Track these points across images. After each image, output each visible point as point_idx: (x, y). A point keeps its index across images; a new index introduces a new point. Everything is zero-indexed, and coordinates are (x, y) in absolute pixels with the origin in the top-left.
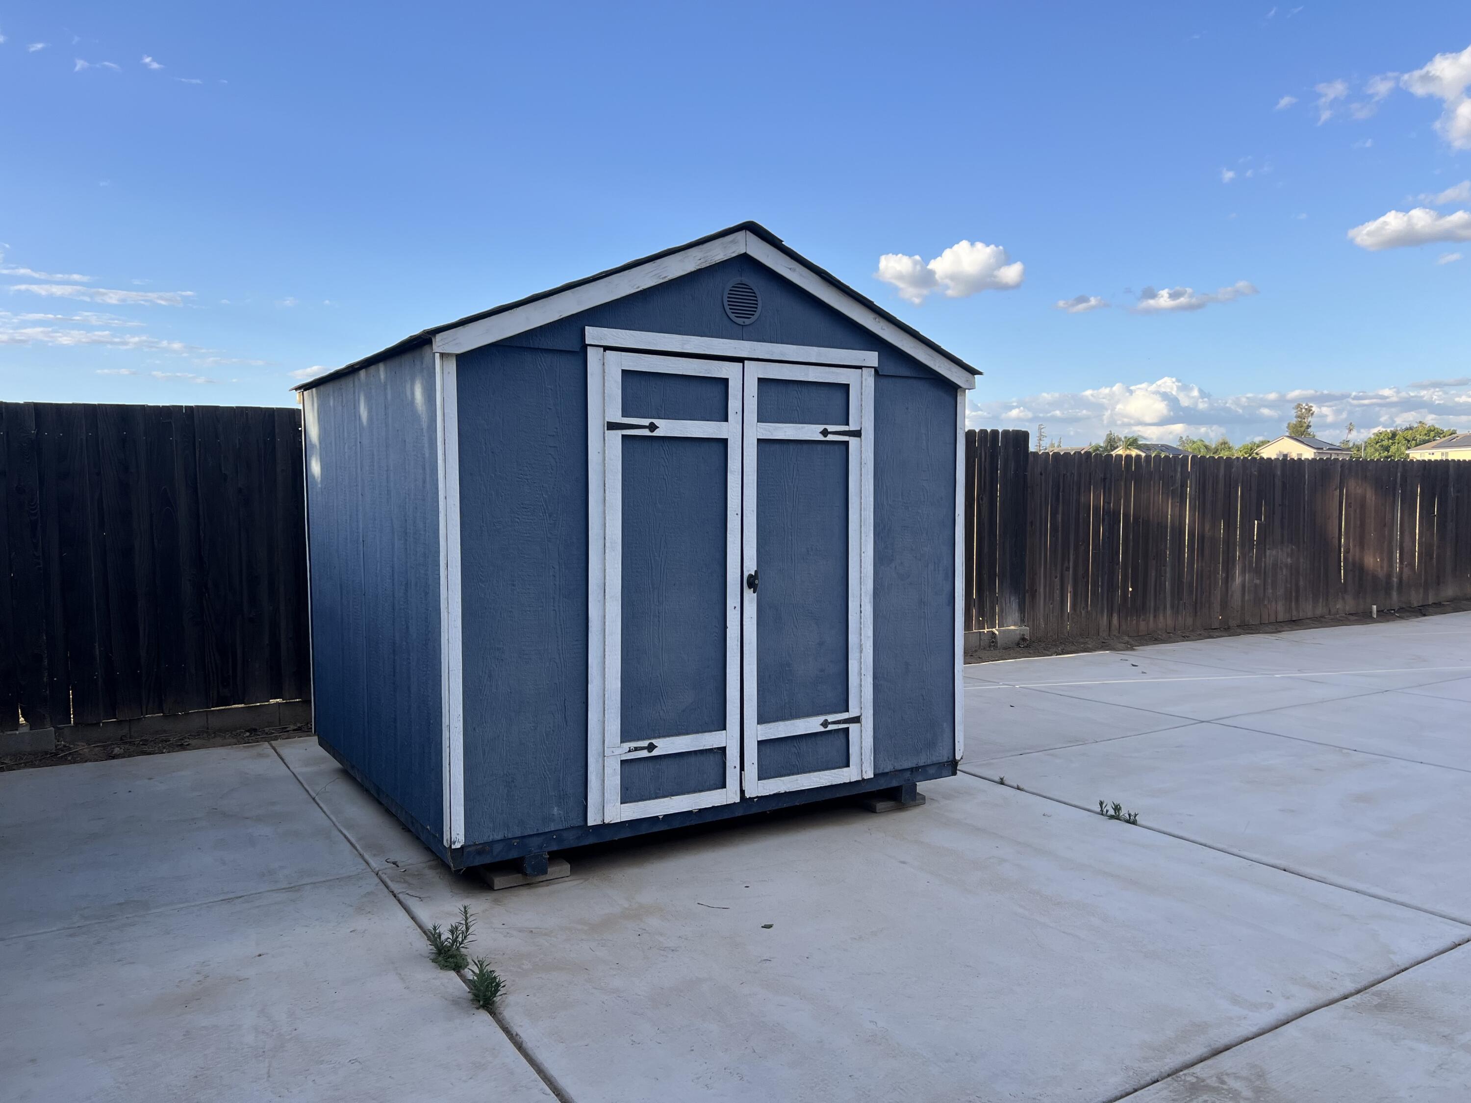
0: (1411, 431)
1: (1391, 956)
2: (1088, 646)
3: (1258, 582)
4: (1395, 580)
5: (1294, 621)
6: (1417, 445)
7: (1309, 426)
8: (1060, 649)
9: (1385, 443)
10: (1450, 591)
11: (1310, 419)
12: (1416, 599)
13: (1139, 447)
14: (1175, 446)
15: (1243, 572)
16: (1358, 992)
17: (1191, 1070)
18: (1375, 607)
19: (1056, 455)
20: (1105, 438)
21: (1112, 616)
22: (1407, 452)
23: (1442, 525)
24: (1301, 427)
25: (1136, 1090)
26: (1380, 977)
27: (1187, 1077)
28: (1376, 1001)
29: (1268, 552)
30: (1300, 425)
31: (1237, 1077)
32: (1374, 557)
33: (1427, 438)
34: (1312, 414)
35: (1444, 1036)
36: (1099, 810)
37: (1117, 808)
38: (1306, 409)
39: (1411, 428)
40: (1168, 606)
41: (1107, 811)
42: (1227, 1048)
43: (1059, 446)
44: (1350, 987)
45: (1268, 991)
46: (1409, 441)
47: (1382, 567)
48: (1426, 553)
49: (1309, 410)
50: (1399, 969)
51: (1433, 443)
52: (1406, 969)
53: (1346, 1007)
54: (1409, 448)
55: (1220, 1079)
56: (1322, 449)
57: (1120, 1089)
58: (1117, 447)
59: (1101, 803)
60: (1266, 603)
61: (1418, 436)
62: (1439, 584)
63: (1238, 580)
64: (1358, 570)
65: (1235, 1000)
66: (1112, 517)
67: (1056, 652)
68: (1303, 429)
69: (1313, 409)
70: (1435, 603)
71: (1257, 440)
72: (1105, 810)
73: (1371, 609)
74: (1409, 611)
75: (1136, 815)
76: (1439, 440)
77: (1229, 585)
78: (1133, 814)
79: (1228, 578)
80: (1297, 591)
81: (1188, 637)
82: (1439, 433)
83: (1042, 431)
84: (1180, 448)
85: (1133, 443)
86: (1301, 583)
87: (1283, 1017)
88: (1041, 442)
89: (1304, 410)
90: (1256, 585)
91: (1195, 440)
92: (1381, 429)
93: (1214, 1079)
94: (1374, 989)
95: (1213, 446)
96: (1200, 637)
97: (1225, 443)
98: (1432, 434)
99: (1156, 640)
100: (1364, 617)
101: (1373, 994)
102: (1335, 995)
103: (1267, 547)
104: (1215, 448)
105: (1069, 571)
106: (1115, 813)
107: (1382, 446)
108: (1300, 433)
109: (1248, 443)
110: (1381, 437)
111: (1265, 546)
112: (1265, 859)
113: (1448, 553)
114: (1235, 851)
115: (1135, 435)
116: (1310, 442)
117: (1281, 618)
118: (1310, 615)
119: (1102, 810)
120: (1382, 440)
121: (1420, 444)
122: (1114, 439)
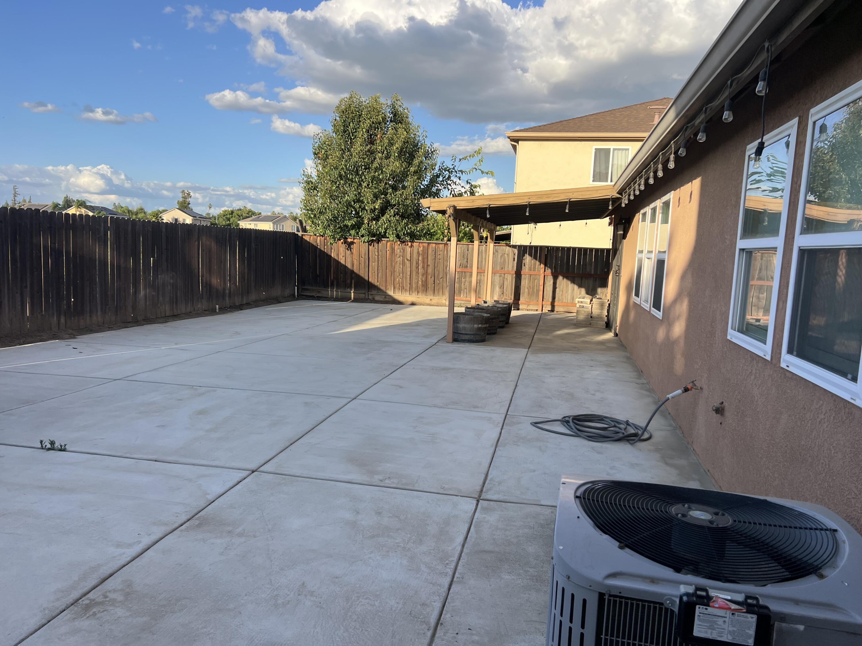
0: (240, 211)
1: (207, 496)
2: (43, 338)
3: (154, 293)
4: (227, 291)
5: (175, 315)
6: (243, 219)
7: (189, 204)
8: (22, 341)
9: (228, 216)
10: (253, 297)
11: (189, 199)
12: (237, 301)
13: (87, 207)
14: (111, 209)
15: (145, 288)
16: (188, 520)
17: (87, 596)
18: (217, 306)
19: (13, 209)
20: (63, 199)
21: (60, 316)
22: (238, 222)
23: (249, 264)
24: (185, 203)
25: (49, 621)
26: (200, 509)
27: (85, 601)
28: (197, 522)
29: (159, 276)
30: (184, 202)
31: (115, 591)
32: (217, 279)
33: (248, 215)
34: (191, 197)
35: (229, 532)
36: (40, 446)
37: (52, 443)
38: (187, 194)
39: (240, 210)
40: (99, 310)
41: (46, 446)
42: (111, 575)
43: (30, 202)
44: (184, 518)
45: (139, 534)
46: (239, 216)
47: (221, 285)
48: (242, 277)
49: (189, 194)
50: (211, 502)
51: (250, 219)
52: (214, 501)
53: (181, 531)
54: (240, 220)
55: (104, 595)
56: (196, 217)
57: (39, 624)
58: (72, 206)
59: (41, 442)
60: (159, 305)
61: (244, 214)
62: (248, 293)
63: (142, 293)
64: (208, 286)
65: (119, 545)
66: (57, 254)
67: (19, 344)
68: (186, 205)
69: (191, 194)
70: (246, 303)
71: (161, 209)
72: (44, 446)
73: (216, 307)
74: (235, 308)
75: (65, 445)
76: (254, 217)
77: (137, 295)
78: (63, 444)
79: (136, 292)
80: (177, 299)
81: (112, 328)
82: (254, 214)
83: (16, 190)
84: (114, 210)
85: (82, 204)
86: (179, 294)
87: (145, 547)
88: (16, 198)
89: (186, 194)
90: (153, 295)
91: (123, 206)
92: (227, 209)
93: (101, 596)
94: (196, 516)
95: (135, 211)
96: (120, 328)
97: (142, 209)
98: (250, 213)
99: (91, 331)
100: (212, 312)
101: (196, 520)
102: (177, 525)
103: (159, 273)
104: (136, 212)
105: (27, 288)
106: (52, 446)
107: (227, 218)
108: (184, 207)
109: (156, 210)
110: (226, 213)
111: (158, 273)
112: (145, 457)
113: (252, 277)
114: (128, 455)
115: (83, 199)
116: (189, 212)
117: (167, 314)
118: (184, 311)
119: (42, 446)
120: (227, 215)
121: (245, 218)
122: (70, 200)
